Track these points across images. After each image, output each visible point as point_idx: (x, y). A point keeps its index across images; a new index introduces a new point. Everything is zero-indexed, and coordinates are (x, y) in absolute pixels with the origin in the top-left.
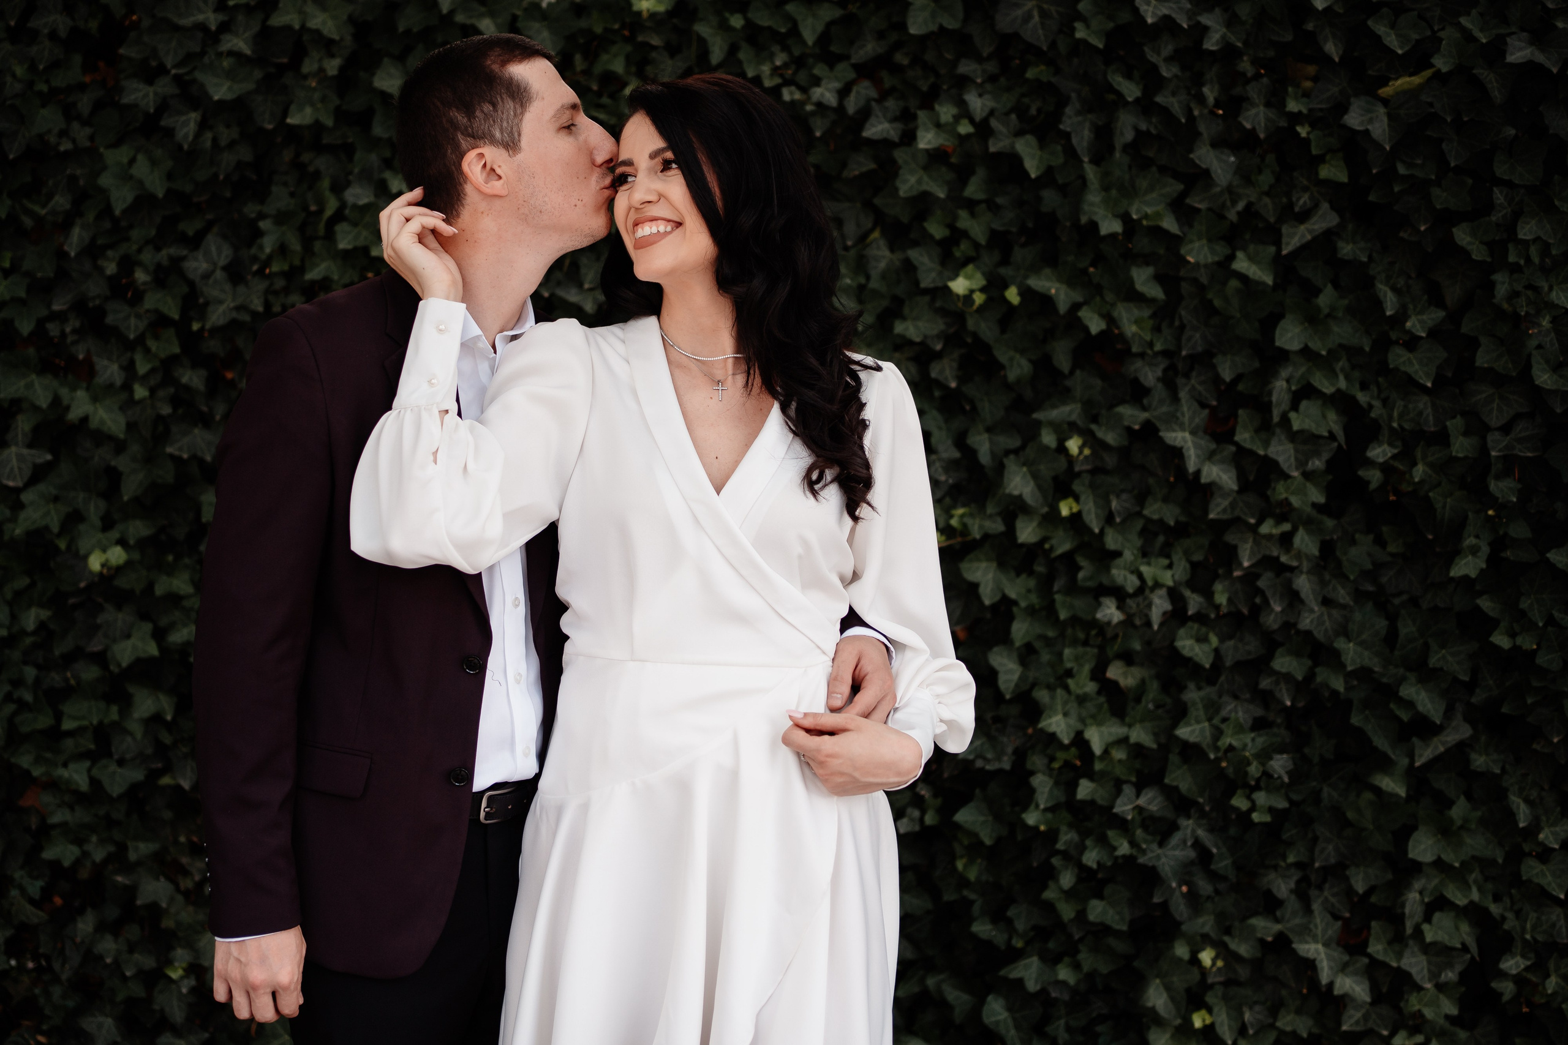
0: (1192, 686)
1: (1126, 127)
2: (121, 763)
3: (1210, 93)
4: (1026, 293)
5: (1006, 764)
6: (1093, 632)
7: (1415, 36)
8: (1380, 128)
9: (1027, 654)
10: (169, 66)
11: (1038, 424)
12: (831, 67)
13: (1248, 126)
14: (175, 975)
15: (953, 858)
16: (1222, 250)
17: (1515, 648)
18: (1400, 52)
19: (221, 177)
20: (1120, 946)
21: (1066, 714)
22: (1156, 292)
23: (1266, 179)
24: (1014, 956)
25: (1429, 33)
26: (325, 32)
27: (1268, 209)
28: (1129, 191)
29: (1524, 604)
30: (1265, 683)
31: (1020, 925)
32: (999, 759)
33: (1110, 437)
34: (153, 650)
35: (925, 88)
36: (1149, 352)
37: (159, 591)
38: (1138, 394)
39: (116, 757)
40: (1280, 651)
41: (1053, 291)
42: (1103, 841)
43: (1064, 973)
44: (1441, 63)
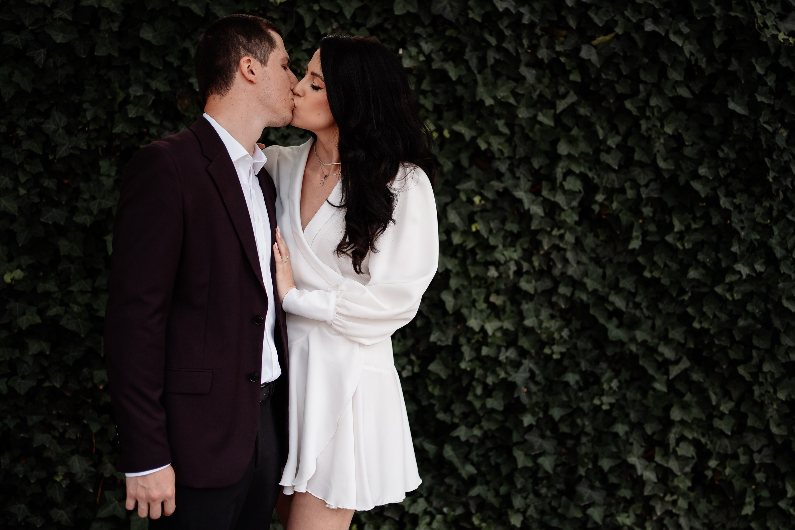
0: (524, 302)
1: (492, 56)
2: (23, 378)
3: (525, 42)
4: (452, 132)
5: (450, 343)
6: (483, 282)
7: (605, 19)
8: (594, 58)
9: (457, 293)
10: (27, 25)
11: (458, 191)
12: (358, 29)
13: (540, 57)
14: (58, 479)
15: (426, 387)
16: (532, 112)
17: (653, 278)
18: (601, 25)
19: (59, 82)
20: (500, 418)
21: (476, 318)
22: (505, 130)
23: (546, 81)
24: (455, 426)
25: (610, 17)
26: (111, 9)
27: (548, 94)
28: (495, 86)
29: (656, 258)
30: (554, 299)
31: (457, 413)
32: (447, 340)
33: (490, 195)
34: (38, 320)
35: (399, 39)
36: (502, 157)
37: (39, 290)
38: (499, 176)
39: (20, 375)
40: (561, 285)
41: (463, 131)
42: (494, 372)
43: (477, 432)
44: (619, 30)
